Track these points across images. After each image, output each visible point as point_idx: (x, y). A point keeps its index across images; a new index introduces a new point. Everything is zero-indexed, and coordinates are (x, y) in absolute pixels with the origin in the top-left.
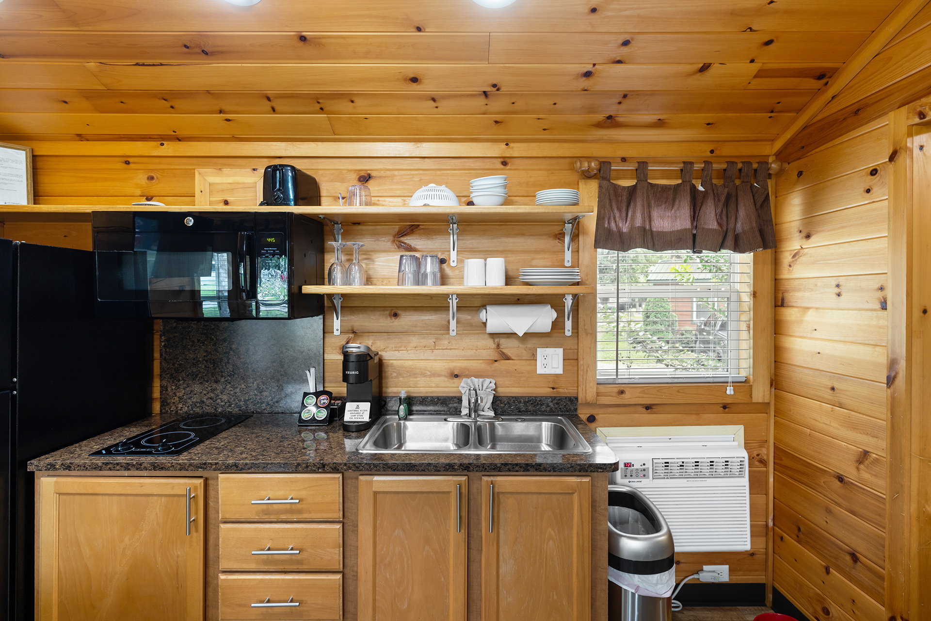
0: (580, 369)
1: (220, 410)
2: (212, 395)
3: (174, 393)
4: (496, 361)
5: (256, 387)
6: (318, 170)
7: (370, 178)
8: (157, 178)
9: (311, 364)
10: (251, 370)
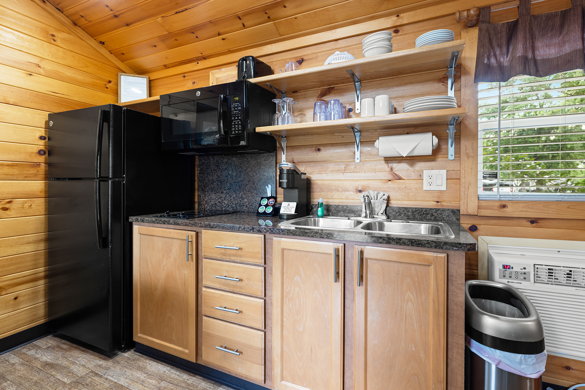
0: (461, 187)
1: (223, 209)
2: (220, 200)
3: (204, 199)
4: (389, 180)
5: (241, 196)
6: (273, 62)
7: (303, 61)
8: (196, 82)
9: (269, 182)
10: (238, 186)
